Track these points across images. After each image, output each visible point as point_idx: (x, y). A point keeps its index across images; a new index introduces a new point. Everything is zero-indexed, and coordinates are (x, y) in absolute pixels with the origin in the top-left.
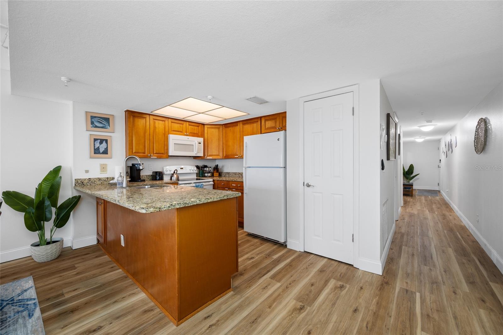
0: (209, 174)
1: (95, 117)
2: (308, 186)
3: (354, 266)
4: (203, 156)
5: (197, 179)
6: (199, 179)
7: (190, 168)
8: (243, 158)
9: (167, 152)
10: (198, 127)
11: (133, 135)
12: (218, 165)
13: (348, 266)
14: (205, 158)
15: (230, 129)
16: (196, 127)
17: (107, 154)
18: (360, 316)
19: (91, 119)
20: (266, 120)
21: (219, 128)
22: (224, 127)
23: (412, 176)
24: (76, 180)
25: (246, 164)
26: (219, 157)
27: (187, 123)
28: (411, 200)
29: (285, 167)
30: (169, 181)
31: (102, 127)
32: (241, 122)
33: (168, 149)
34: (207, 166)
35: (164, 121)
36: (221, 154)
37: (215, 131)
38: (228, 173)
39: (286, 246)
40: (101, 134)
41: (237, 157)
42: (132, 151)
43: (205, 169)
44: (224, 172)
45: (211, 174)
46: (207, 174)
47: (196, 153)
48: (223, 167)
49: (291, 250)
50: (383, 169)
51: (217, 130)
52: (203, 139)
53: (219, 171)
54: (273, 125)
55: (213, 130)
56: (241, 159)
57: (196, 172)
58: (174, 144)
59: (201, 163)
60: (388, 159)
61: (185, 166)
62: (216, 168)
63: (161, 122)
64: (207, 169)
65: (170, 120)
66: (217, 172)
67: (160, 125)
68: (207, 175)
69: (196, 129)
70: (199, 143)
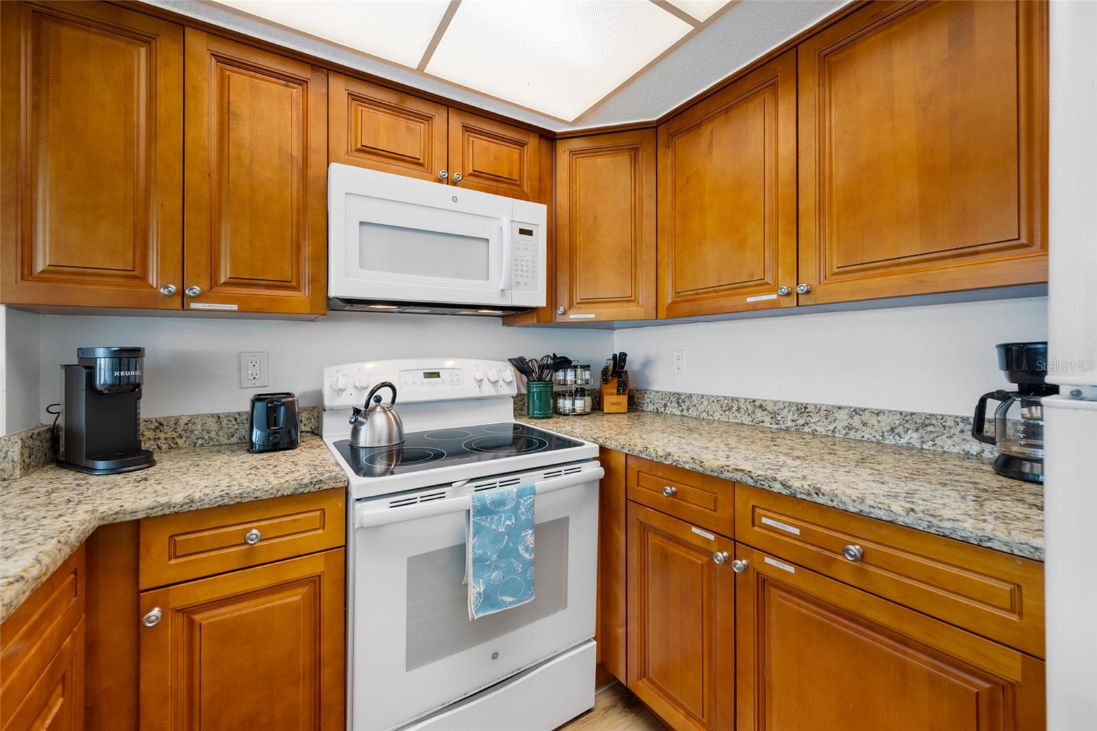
0: (579, 403)
4: (546, 304)
7: (478, 374)
9: (321, 279)
10: (522, 144)
12: (623, 356)
14: (559, 319)
16: (506, 146)
21: (634, 149)
22: (662, 138)
26: (633, 311)
34: (570, 362)
35: (302, 83)
36: (646, 294)
38: (679, 399)
41: (774, 296)
43: (560, 375)
44: (655, 389)
45: (588, 399)
46: (568, 403)
47: (503, 286)
48: (647, 363)
51: (624, 160)
52: (543, 208)
53: (632, 385)
55: (601, 162)
57: (515, 390)
58: (361, 223)
61: (449, 363)
62: (617, 369)
64: (570, 375)
65: (338, 83)
66: (618, 394)
68: (565, 404)
69: (505, 157)
70: (522, 232)
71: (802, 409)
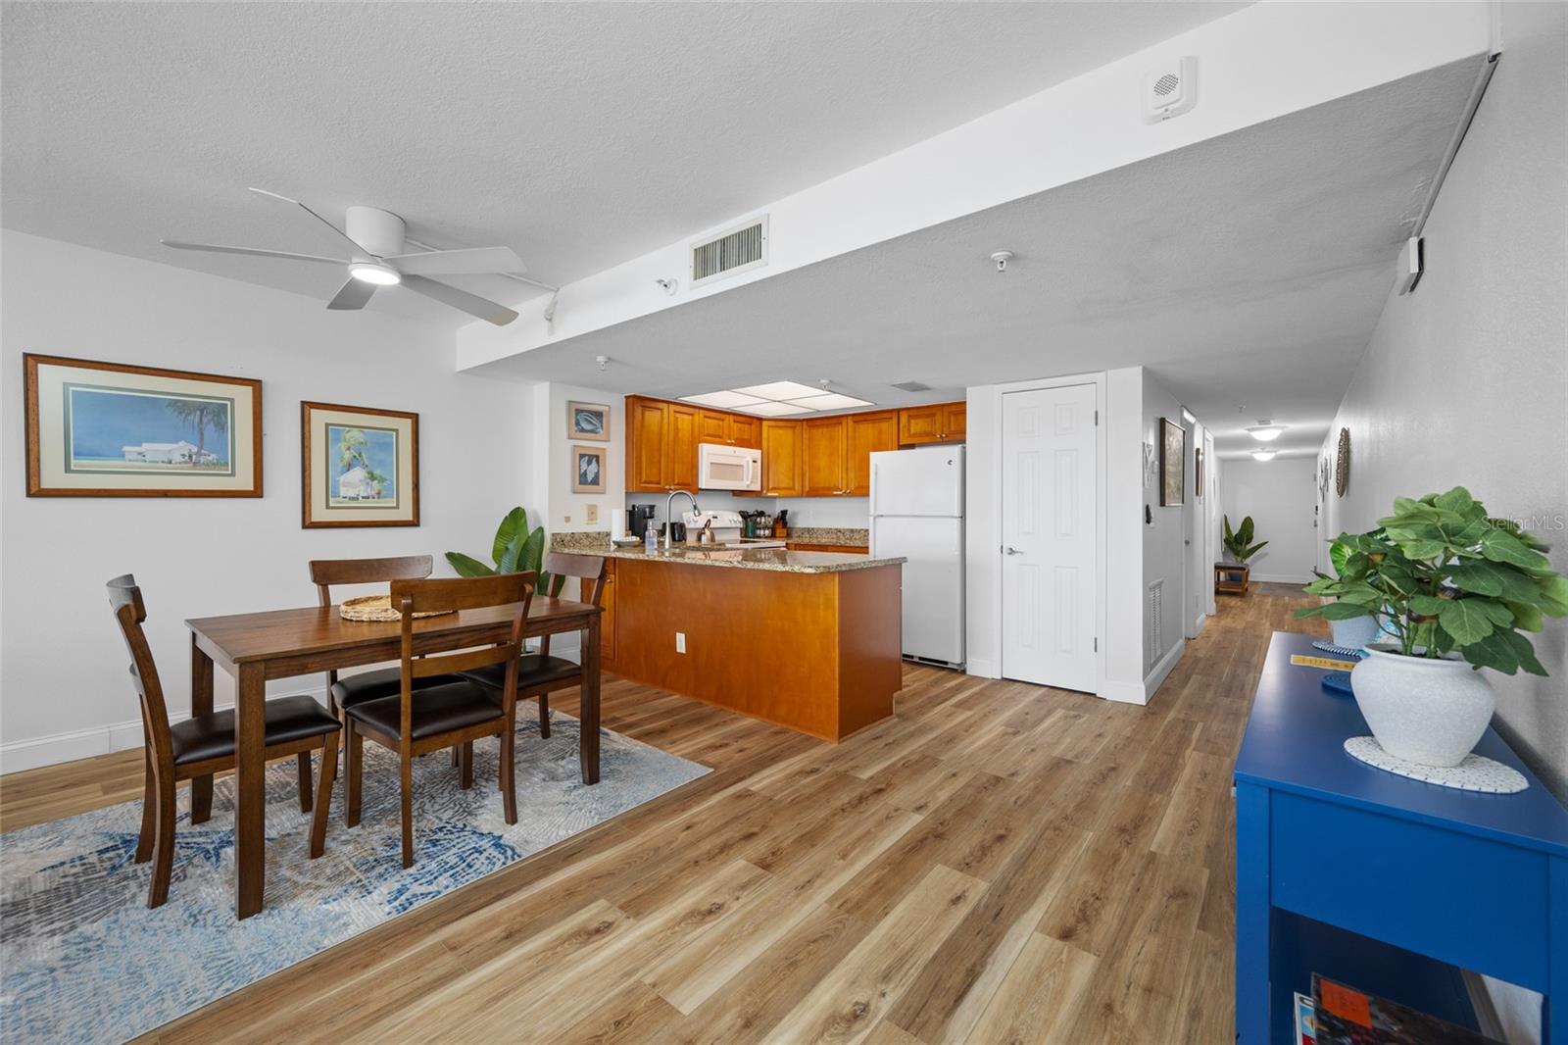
0: (767, 532)
1: (582, 411)
2: (1012, 552)
3: (1098, 695)
4: (759, 489)
5: (742, 542)
6: (746, 542)
7: (728, 518)
8: (868, 495)
9: (696, 482)
10: (751, 425)
11: (643, 446)
12: (786, 511)
13: (1086, 696)
14: (763, 495)
15: (820, 430)
16: (746, 426)
17: (598, 484)
18: (1105, 742)
19: (577, 414)
20: (910, 417)
21: (794, 428)
22: (805, 426)
23: (1249, 547)
24: (553, 535)
25: (875, 509)
26: (792, 492)
27: (732, 417)
28: (1239, 603)
29: (963, 517)
30: (695, 544)
31: (591, 431)
32: (850, 418)
33: (697, 475)
34: (763, 513)
35: (692, 415)
36: (797, 487)
37: (786, 435)
38: (810, 530)
39: (964, 672)
40: (590, 444)
42: (640, 480)
43: (759, 519)
44: (798, 526)
45: (770, 530)
46: (762, 532)
47: (748, 483)
48: (798, 514)
49: (974, 678)
50: (1148, 521)
51: (790, 432)
52: (760, 451)
53: (788, 525)
54: (928, 428)
55: (781, 431)
56: (864, 499)
57: (741, 526)
58: (709, 463)
59: (751, 507)
60: (1162, 503)
61: (723, 512)
62: (783, 517)
63: (686, 417)
64: (763, 519)
65: (701, 411)
66: (782, 528)
67: (684, 422)
69: (747, 431)
70: (753, 462)
71: (852, 531)
